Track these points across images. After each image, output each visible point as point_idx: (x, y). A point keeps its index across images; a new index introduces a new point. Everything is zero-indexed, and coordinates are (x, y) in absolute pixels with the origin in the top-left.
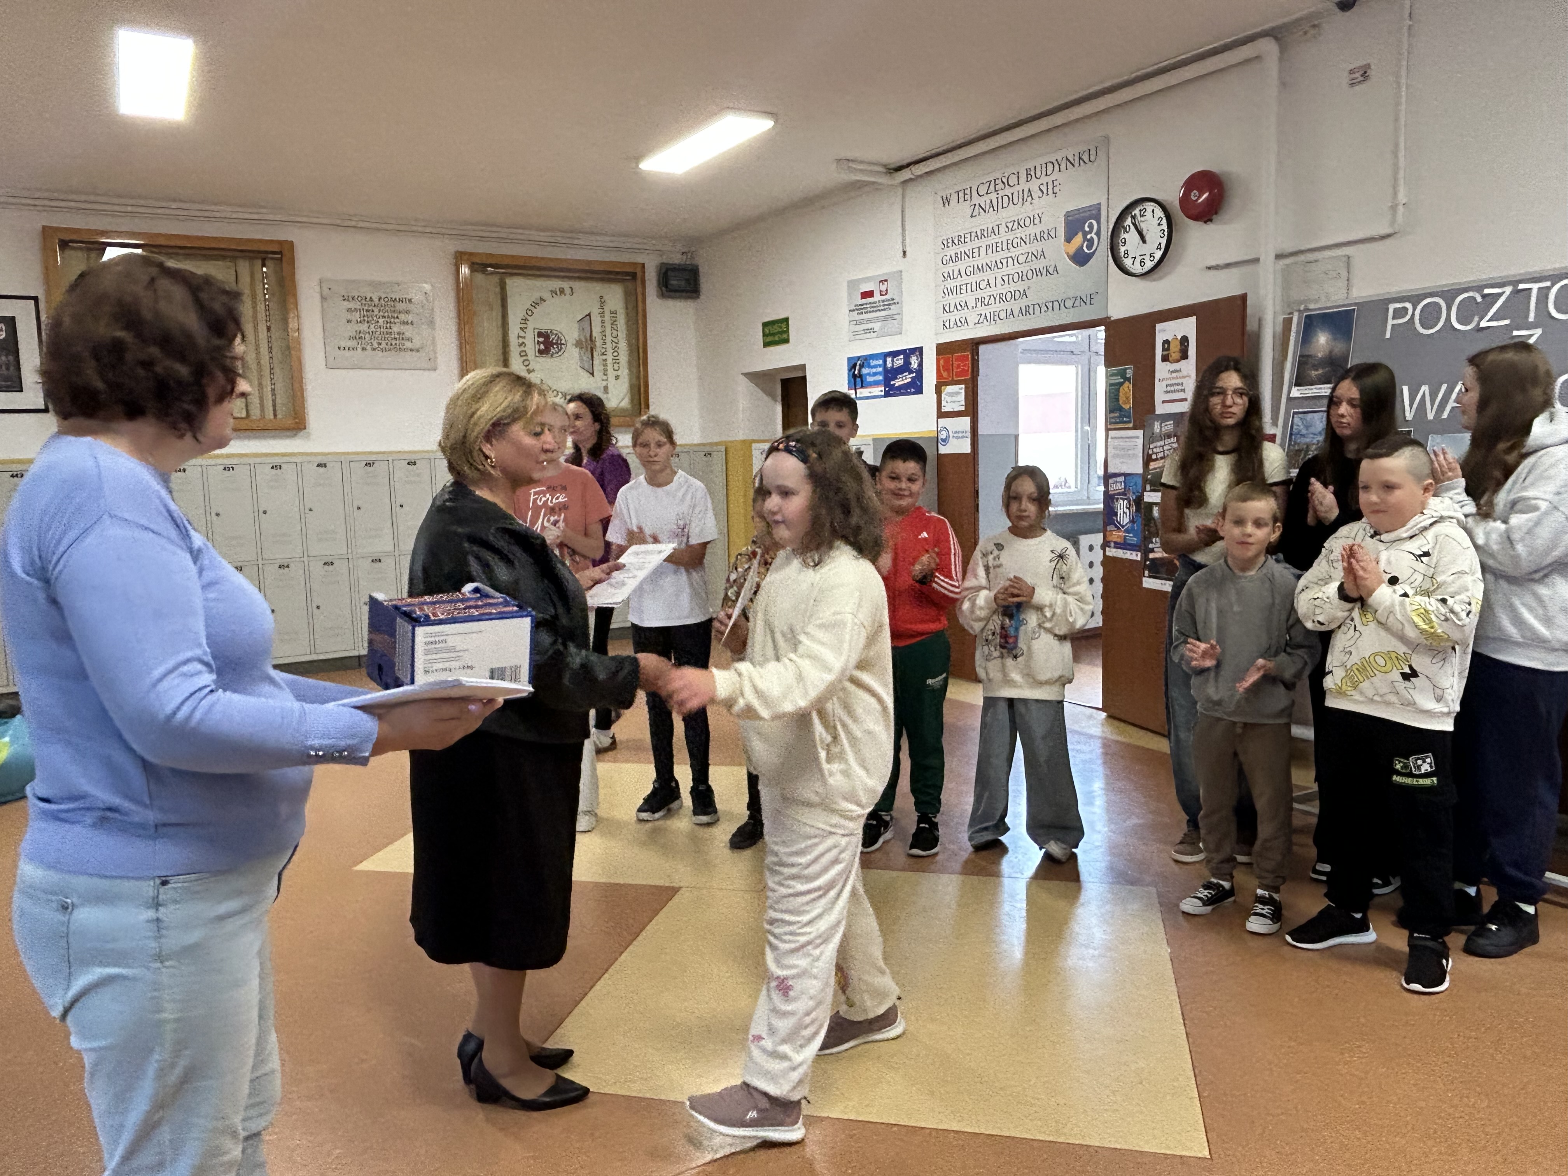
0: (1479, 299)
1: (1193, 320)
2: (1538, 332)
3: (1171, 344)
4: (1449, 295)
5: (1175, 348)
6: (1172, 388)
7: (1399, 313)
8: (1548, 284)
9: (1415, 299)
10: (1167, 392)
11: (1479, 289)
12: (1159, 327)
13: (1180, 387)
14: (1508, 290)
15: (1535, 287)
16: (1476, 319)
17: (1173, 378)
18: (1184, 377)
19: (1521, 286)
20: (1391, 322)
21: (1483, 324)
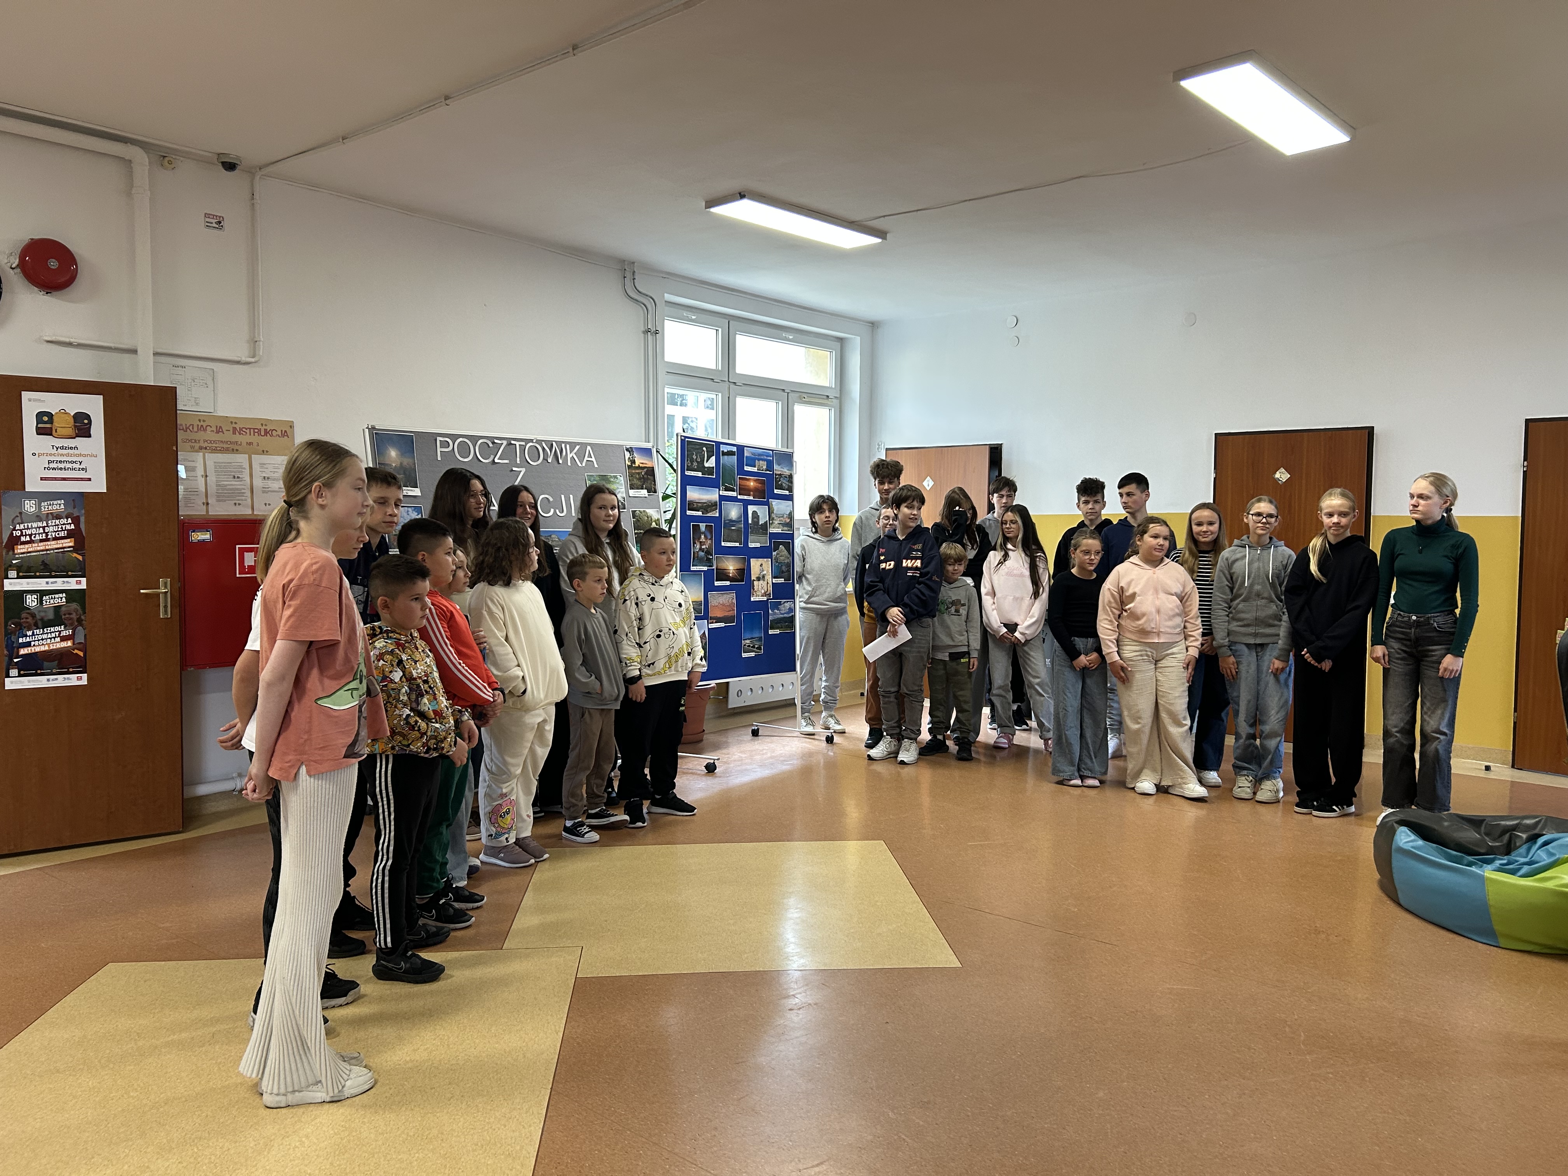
0: (491, 445)
1: (99, 399)
2: (523, 470)
3: (54, 418)
4: (474, 439)
5: (63, 425)
6: (62, 466)
7: (445, 444)
8: (523, 443)
9: (454, 437)
10: (49, 469)
11: (492, 439)
12: (26, 395)
13: (77, 466)
14: (505, 443)
15: (518, 444)
16: (492, 457)
17: (62, 455)
18: (85, 456)
19: (513, 442)
20: (439, 450)
21: (496, 460)
